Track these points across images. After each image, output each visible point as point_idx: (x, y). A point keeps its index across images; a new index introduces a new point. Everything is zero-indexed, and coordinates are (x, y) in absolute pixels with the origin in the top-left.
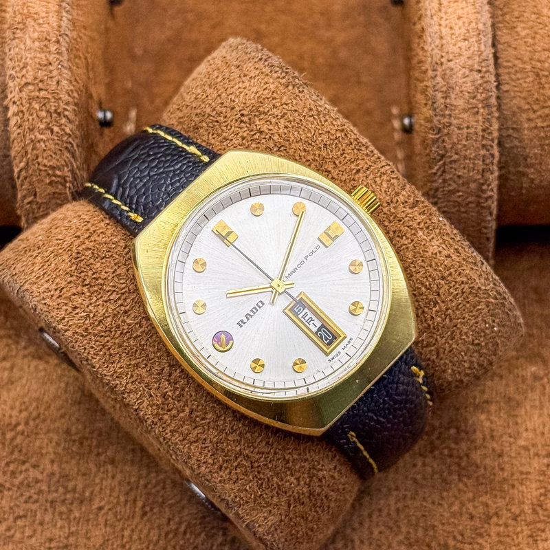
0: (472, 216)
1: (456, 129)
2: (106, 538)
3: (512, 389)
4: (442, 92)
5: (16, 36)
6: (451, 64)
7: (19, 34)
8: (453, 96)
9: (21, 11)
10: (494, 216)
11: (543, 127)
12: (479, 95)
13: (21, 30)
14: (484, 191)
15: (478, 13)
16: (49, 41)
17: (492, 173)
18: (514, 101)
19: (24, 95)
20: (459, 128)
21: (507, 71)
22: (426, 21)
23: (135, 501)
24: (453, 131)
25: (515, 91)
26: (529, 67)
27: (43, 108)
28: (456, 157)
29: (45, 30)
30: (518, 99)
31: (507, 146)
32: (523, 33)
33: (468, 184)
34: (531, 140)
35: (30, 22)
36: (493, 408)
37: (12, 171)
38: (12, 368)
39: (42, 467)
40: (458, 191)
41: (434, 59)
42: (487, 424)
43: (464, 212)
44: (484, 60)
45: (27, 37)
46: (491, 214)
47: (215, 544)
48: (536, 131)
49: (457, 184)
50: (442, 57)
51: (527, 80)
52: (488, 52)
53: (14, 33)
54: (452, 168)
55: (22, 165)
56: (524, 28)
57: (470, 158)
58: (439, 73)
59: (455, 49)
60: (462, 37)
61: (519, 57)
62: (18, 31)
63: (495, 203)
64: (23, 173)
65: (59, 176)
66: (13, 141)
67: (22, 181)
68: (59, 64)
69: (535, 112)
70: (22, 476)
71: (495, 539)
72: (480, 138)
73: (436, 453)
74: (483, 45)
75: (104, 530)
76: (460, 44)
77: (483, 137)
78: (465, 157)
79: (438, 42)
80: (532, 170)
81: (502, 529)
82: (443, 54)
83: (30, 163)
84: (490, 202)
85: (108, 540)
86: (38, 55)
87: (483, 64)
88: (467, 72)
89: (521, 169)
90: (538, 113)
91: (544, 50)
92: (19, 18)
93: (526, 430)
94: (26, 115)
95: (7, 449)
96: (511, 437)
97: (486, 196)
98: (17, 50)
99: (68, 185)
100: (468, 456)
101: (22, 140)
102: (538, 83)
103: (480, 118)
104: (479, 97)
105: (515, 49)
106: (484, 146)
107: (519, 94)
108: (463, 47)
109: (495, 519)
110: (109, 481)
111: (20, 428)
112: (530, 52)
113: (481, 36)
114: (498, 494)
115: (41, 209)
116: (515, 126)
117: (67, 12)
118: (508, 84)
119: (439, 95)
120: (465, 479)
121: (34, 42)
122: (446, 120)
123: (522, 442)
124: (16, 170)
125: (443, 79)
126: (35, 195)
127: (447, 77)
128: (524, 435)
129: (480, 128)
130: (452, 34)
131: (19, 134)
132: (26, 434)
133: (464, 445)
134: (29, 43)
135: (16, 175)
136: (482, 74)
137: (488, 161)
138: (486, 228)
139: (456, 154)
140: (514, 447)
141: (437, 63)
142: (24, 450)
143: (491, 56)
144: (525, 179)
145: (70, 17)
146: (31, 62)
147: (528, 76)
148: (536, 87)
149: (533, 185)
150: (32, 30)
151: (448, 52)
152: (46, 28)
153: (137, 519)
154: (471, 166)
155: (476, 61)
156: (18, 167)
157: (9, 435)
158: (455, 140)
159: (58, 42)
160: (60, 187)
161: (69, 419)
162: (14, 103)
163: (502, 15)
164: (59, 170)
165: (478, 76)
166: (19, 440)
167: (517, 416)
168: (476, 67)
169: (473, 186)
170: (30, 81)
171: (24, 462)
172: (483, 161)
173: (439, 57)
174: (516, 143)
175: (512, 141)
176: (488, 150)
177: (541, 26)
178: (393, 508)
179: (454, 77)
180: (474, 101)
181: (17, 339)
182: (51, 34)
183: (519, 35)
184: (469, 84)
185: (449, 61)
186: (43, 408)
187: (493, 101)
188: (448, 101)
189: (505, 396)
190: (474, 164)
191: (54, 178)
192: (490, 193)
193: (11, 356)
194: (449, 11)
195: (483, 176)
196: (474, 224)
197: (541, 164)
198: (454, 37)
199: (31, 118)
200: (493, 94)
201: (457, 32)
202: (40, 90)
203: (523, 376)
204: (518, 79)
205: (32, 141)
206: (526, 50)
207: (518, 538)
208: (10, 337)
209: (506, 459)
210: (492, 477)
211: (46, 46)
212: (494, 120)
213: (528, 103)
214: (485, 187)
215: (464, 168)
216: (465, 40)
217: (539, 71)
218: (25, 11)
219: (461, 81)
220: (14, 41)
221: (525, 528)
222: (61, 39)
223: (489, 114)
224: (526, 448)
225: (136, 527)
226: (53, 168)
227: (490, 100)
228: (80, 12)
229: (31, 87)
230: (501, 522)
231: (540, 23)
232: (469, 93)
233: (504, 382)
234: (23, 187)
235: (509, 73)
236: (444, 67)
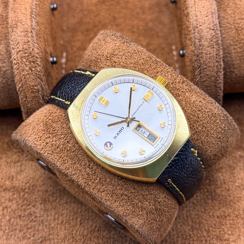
0: (213, 91)
1: (205, 55)
2: (66, 235)
3: (231, 162)
4: (198, 39)
5: (14, 30)
6: (201, 27)
8: (203, 41)
9: (15, 19)
10: (222, 91)
11: (240, 52)
12: (214, 40)
13: (16, 28)
14: (218, 80)
15: (211, 5)
16: (28, 32)
17: (221, 73)
19: (18, 55)
20: (206, 54)
22: (190, 9)
23: (77, 218)
24: (204, 56)
25: (228, 37)
26: (233, 27)
27: (27, 61)
28: (205, 67)
29: (25, 27)
30: (229, 40)
31: (226, 60)
32: (230, 12)
33: (211, 77)
34: (236, 58)
35: (19, 24)
36: (224, 170)
37: (16, 88)
38: (21, 166)
39: (37, 206)
40: (207, 81)
41: (194, 25)
42: (222, 177)
43: (209, 90)
44: (215, 25)
45: (18, 30)
46: (221, 90)
47: (112, 234)
48: (237, 53)
49: (206, 78)
50: (197, 24)
51: (233, 32)
52: (217, 21)
53: (13, 29)
54: (204, 71)
55: (20, 85)
56: (230, 10)
57: (211, 67)
58: (196, 31)
59: (203, 21)
60: (205, 15)
61: (229, 22)
62: (14, 28)
63: (222, 85)
64: (21, 89)
65: (36, 89)
66: (16, 76)
67: (21, 92)
68: (33, 41)
69: (236, 45)
70: (29, 211)
71: (229, 226)
72: (215, 58)
73: (202, 191)
74: (214, 18)
75: (64, 232)
76: (204, 18)
77: (216, 57)
78: (209, 67)
79: (195, 18)
80: (237, 70)
81: (231, 222)
82: (198, 23)
83: (23, 84)
84: (220, 85)
85: (66, 236)
86: (24, 38)
87: (215, 27)
88: (208, 30)
89: (232, 70)
90: (238, 46)
91: (239, 19)
92: (14, 23)
93: (238, 179)
94: (20, 64)
95: (21, 200)
96: (232, 182)
97: (218, 82)
98: (14, 36)
99: (40, 92)
100: (215, 191)
101: (19, 75)
102: (237, 33)
103: (215, 49)
104: (214, 41)
105: (227, 19)
106: (217, 61)
107: (230, 38)
108: (206, 20)
109: (228, 218)
110: (65, 211)
111: (26, 190)
112: (233, 20)
113: (213, 15)
114: (229, 206)
115: (29, 103)
116: (228, 52)
117: (34, 19)
118: (225, 34)
119: (197, 41)
120: (214, 201)
121: (21, 33)
122: (200, 51)
123: (237, 184)
124: (18, 88)
125: (198, 34)
126: (26, 97)
127: (200, 33)
128: (238, 181)
129: (215, 54)
130: (201, 14)
131: (18, 72)
132: (29, 193)
133: (213, 187)
134: (19, 33)
135: (18, 90)
136: (215, 31)
137: (219, 67)
138: (219, 96)
139: (205, 65)
140: (234, 187)
141: (195, 27)
142: (29, 200)
143: (218, 23)
144: (233, 74)
145: (36, 21)
146: (21, 41)
147: (233, 30)
148: (236, 35)
149: (237, 77)
150: (20, 27)
151: (199, 22)
152: (26, 26)
153: (78, 226)
154: (212, 70)
155: (212, 25)
156: (18, 86)
157: (22, 194)
158: (205, 60)
159: (32, 32)
160: (37, 93)
161: (47, 185)
162: (15, 59)
163: (220, 5)
164: (36, 86)
165: (213, 32)
166: (26, 196)
167: (234, 173)
168: (212, 28)
169: (213, 78)
170: (21, 50)
171: (29, 205)
172: (217, 67)
173: (196, 24)
174: (229, 59)
175: (227, 58)
176: (219, 63)
177: (237, 9)
178: (185, 216)
179: (203, 32)
180: (212, 42)
182: (29, 29)
183: (228, 13)
184: (209, 35)
185: (200, 26)
186: (35, 182)
187: (220, 42)
188: (201, 43)
189: (228, 165)
190: (213, 69)
191: (34, 90)
192: (220, 81)
193: (21, 161)
194: (199, 4)
195: (217, 74)
196: (214, 94)
197: (240, 67)
198: (202, 15)
199: (22, 65)
200: (220, 39)
201: (203, 13)
202: (25, 53)
203: (235, 156)
204: (229, 32)
205: (24, 75)
206: (231, 20)
207: (238, 225)
209: (231, 192)
210: (226, 199)
211: (27, 34)
212: (221, 50)
213: (234, 42)
214: (218, 79)
215: (209, 71)
216: (207, 16)
217: (237, 28)
218: (17, 19)
219: (206, 34)
220: (13, 33)
221: (241, 220)
222: (33, 31)
223: (218, 48)
224: (239, 187)
225: (78, 230)
226: (33, 86)
227: (219, 42)
228: (40, 18)
229: (21, 52)
230: (231, 219)
231: (236, 8)
232: (210, 39)
233: (228, 159)
234: (21, 95)
235: (224, 30)
236: (198, 29)
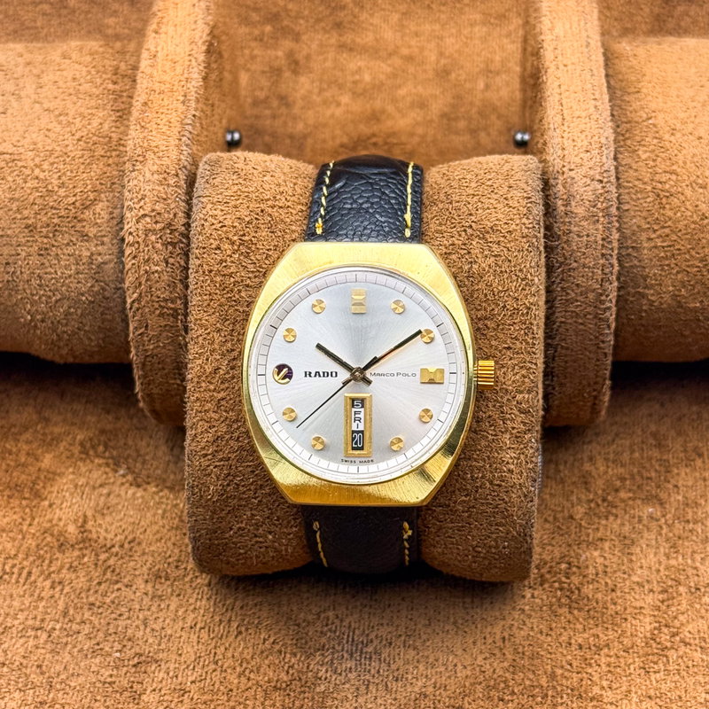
0: (590, 328)
1: (575, 237)
2: (198, 655)
3: (627, 528)
4: (563, 199)
5: (136, 168)
6: (572, 174)
7: (139, 166)
8: (573, 204)
9: (141, 144)
10: (612, 330)
11: (663, 247)
12: (599, 204)
13: (141, 162)
14: (602, 302)
15: (601, 128)
16: (168, 174)
17: (611, 284)
18: (634, 221)
19: (140, 226)
20: (578, 236)
21: (627, 191)
22: (551, 133)
23: (230, 621)
24: (573, 238)
25: (635, 211)
26: (649, 188)
27: (160, 241)
28: (575, 265)
29: (164, 163)
30: (639, 218)
31: (627, 265)
32: (644, 156)
33: (586, 293)
34: (651, 260)
35: (150, 155)
36: (607, 545)
37: (125, 302)
38: (109, 495)
39: (134, 587)
40: (577, 301)
41: (556, 167)
42: (601, 560)
43: (582, 324)
44: (605, 171)
45: (146, 169)
46: (609, 327)
47: (313, 663)
48: (656, 251)
49: (576, 293)
50: (564, 166)
51: (648, 200)
52: (610, 164)
53: (134, 165)
54: (570, 276)
55: (135, 295)
56: (646, 152)
57: (589, 267)
58: (560, 182)
59: (577, 160)
60: (585, 149)
61: (640, 177)
62: (138, 163)
63: (614, 316)
64: (136, 305)
65: (171, 309)
66: (127, 272)
67: (134, 312)
68: (177, 197)
69: (655, 231)
70: (114, 595)
71: (605, 668)
72: (600, 247)
73: (546, 586)
74: (604, 157)
75: (196, 647)
76: (582, 155)
77: (603, 245)
78: (584, 266)
79: (560, 152)
80: (652, 292)
81: (612, 660)
82: (565, 164)
83: (143, 294)
84: (608, 314)
85: (200, 657)
86: (157, 187)
87: (605, 175)
88: (589, 182)
89: (640, 290)
90: (658, 233)
91: (665, 172)
92: (139, 151)
93: (641, 567)
94: (142, 247)
95: (99, 570)
96: (625, 573)
97: (604, 306)
98: (135, 182)
99: (179, 317)
100: (579, 589)
101: (136, 272)
102: (659, 203)
103: (600, 227)
104: (599, 205)
105: (636, 170)
106: (603, 255)
107: (639, 213)
108: (585, 160)
109: (606, 650)
110: (204, 602)
111: (114, 550)
112: (651, 173)
113: (603, 149)
114: (610, 626)
115: (152, 342)
116: (634, 245)
117: (187, 145)
118: (628, 203)
119: (560, 202)
120: (576, 612)
121: (153, 174)
122: (566, 227)
123: (635, 579)
124: (129, 301)
125: (564, 187)
126: (147, 326)
127: (567, 185)
128: (639, 572)
129: (599, 237)
130: (574, 146)
131: (133, 264)
132: (119, 555)
133: (575, 580)
134: (148, 175)
135: (128, 306)
136: (604, 185)
137: (607, 271)
138: (603, 342)
139: (575, 261)
140: (627, 583)
141: (558, 172)
142: (118, 570)
143: (613, 168)
144: (645, 302)
145: (190, 151)
146: (149, 193)
147: (649, 196)
148: (656, 207)
149: (653, 308)
150: (152, 162)
151: (569, 163)
152: (166, 161)
153: (231, 639)
154: (590, 274)
155: (597, 172)
156: (131, 298)
157: (103, 557)
158: (575, 248)
159: (177, 175)
160: (172, 319)
161: (165, 543)
162: (130, 233)
163: (624, 140)
164: (172, 302)
165: (599, 186)
166: (111, 562)
167: (632, 554)
168: (598, 177)
169: (591, 296)
170: (147, 212)
171: (117, 582)
172: (603, 270)
173: (560, 166)
174: (636, 262)
175: (631, 261)
176: (607, 260)
177: (663, 150)
178: (498, 637)
179: (575, 185)
180: (595, 210)
181: (116, 467)
182: (171, 168)
183: (640, 158)
184: (590, 193)
185: (571, 170)
186: (138, 532)
187: (614, 210)
188: (569, 208)
189: (620, 535)
190: (593, 272)
191: (166, 310)
192: (608, 305)
193: (108, 484)
194: (572, 125)
195: (601, 285)
196: (592, 337)
197: (661, 285)
198: (576, 148)
199: (146, 249)
200: (613, 203)
201: (579, 144)
202: (156, 222)
203: (639, 517)
204: (639, 199)
205: (146, 272)
206: (647, 172)
207: (629, 669)
208: (107, 465)
209: (619, 594)
210: (604, 610)
211: (165, 179)
212: (614, 231)
213: (648, 223)
214: (603, 298)
215: (583, 276)
216: (588, 151)
217: (660, 192)
218: (146, 145)
219: (582, 190)
220: (133, 173)
221: (637, 660)
222: (179, 172)
223: (609, 223)
224: (640, 585)
225: (230, 645)
226: (166, 300)
227: (611, 209)
228: (199, 148)
229: (148, 219)
230: (612, 653)
231: (662, 147)
232: (590, 201)
233: (619, 521)
234: (136, 318)
235: (629, 193)
236: (565, 176)
